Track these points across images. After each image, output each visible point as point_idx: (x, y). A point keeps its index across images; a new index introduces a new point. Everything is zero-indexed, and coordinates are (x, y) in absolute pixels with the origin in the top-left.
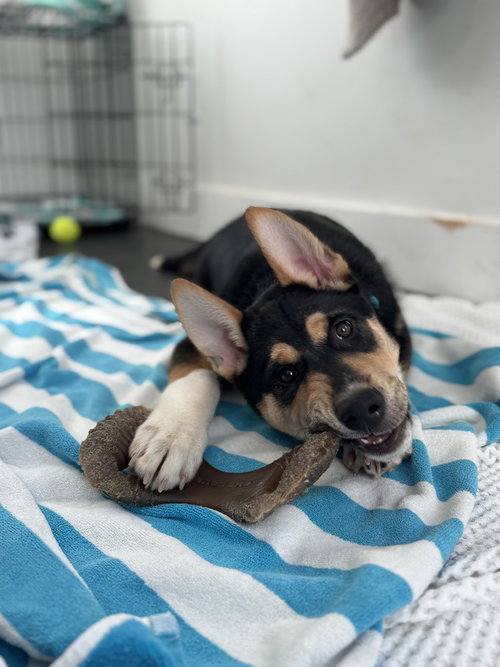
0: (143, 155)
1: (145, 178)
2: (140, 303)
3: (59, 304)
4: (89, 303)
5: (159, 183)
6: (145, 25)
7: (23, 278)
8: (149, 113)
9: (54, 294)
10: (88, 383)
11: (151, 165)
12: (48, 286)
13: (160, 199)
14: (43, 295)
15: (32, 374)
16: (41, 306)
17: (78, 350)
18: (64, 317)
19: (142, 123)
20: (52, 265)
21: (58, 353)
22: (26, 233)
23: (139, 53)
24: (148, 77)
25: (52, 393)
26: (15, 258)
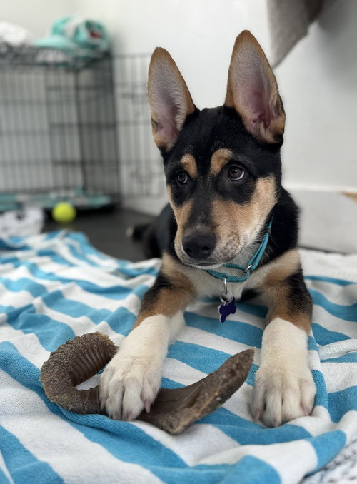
0: (123, 156)
1: (125, 172)
2: (110, 264)
3: (48, 266)
4: (71, 265)
5: (136, 175)
6: (123, 57)
7: (24, 248)
8: (127, 123)
9: (46, 259)
10: (57, 324)
11: (129, 162)
12: (42, 254)
13: (136, 187)
14: (37, 260)
15: (13, 318)
16: (33, 268)
17: (54, 299)
18: (50, 276)
19: (121, 130)
20: (49, 238)
21: (37, 301)
22: (34, 216)
23: (118, 79)
24: (124, 96)
25: (26, 333)
26: (23, 234)
